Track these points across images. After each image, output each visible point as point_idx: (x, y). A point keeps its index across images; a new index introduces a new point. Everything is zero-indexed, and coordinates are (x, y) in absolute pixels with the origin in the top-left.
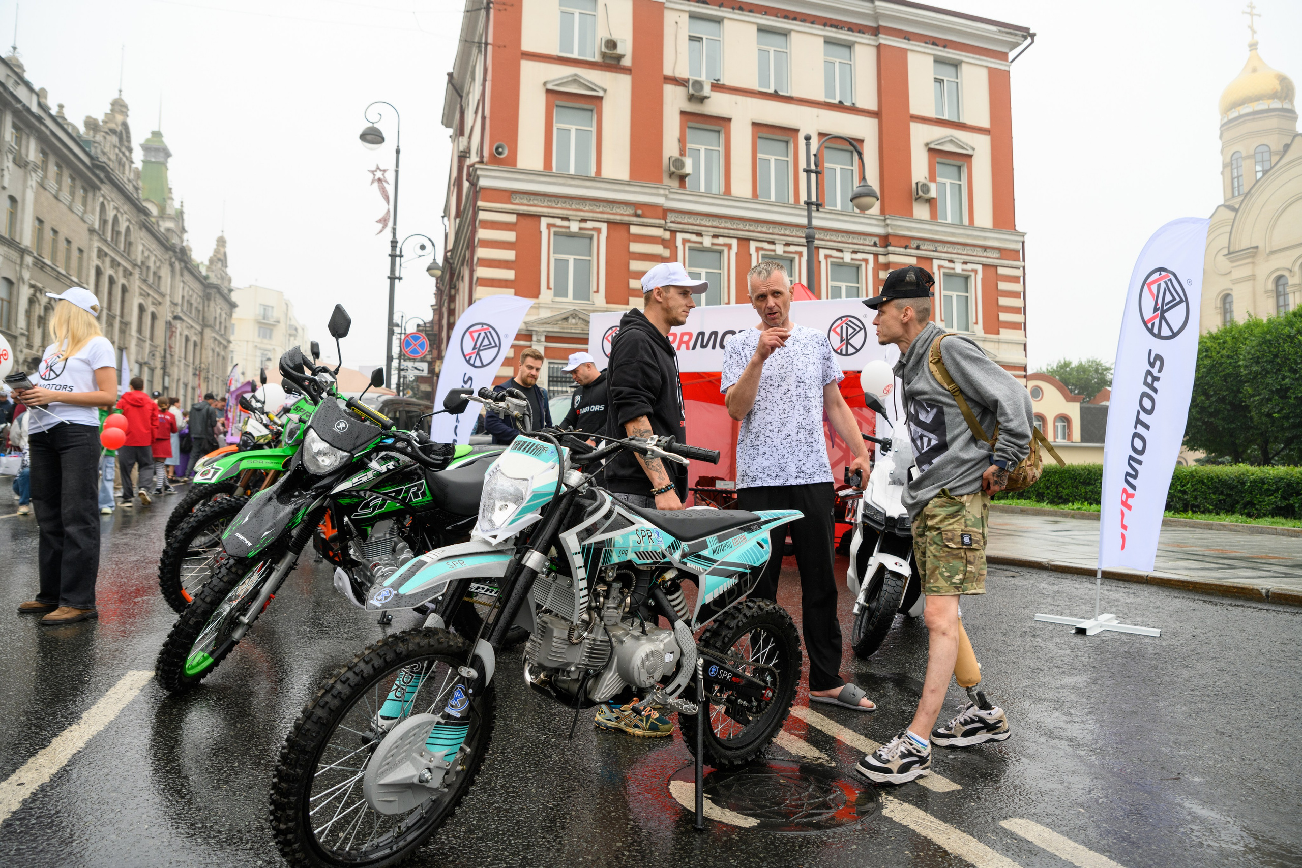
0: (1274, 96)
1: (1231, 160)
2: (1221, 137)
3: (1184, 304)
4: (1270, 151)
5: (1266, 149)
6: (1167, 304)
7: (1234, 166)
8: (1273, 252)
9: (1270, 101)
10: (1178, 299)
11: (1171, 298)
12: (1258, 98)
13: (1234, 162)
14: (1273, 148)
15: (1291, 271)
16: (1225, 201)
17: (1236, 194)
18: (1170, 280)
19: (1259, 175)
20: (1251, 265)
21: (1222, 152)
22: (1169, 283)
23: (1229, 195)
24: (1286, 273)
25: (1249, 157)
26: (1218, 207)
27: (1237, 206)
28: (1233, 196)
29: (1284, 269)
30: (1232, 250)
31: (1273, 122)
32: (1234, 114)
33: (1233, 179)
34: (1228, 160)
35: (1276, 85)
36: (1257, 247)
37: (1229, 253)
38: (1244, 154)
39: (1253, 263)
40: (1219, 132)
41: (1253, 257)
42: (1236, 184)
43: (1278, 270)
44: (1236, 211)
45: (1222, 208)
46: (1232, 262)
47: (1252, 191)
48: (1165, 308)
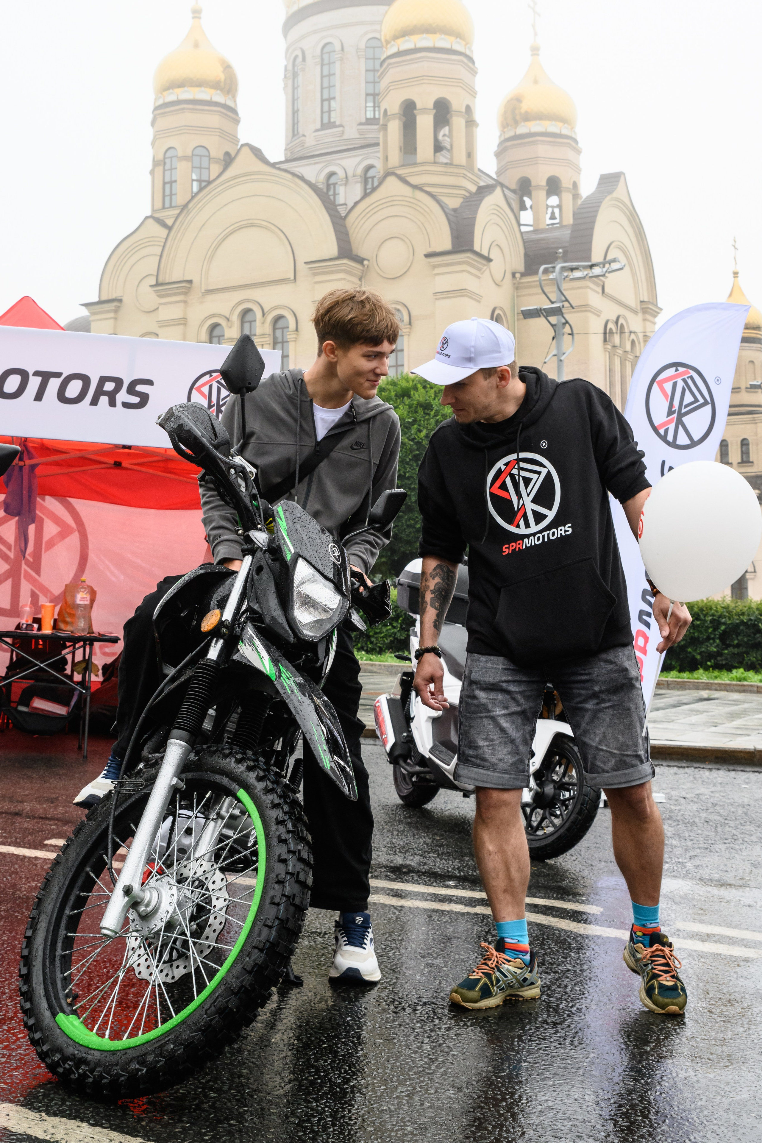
0: (216, 85)
1: (165, 158)
2: (153, 123)
3: (709, 407)
4: (209, 156)
5: (204, 152)
6: (686, 406)
7: (168, 166)
8: (209, 292)
9: (212, 91)
10: (701, 401)
11: (692, 399)
12: (200, 84)
13: (168, 161)
14: (213, 154)
15: (228, 320)
16: (153, 211)
17: (167, 204)
18: (691, 378)
19: (195, 187)
20: (182, 304)
21: (153, 144)
22: (690, 382)
23: (159, 205)
24: (223, 322)
25: (185, 158)
26: (147, 218)
27: (169, 222)
28: (164, 208)
29: (220, 316)
30: (160, 280)
31: (214, 120)
32: (171, 97)
33: (164, 184)
34: (160, 156)
35: (217, 73)
36: (190, 282)
37: (157, 284)
38: (180, 154)
39: (185, 302)
40: (151, 116)
41: (186, 294)
42: (167, 192)
43: (213, 316)
44: (170, 228)
45: (151, 221)
46: (159, 296)
47: (190, 205)
48: (683, 411)
